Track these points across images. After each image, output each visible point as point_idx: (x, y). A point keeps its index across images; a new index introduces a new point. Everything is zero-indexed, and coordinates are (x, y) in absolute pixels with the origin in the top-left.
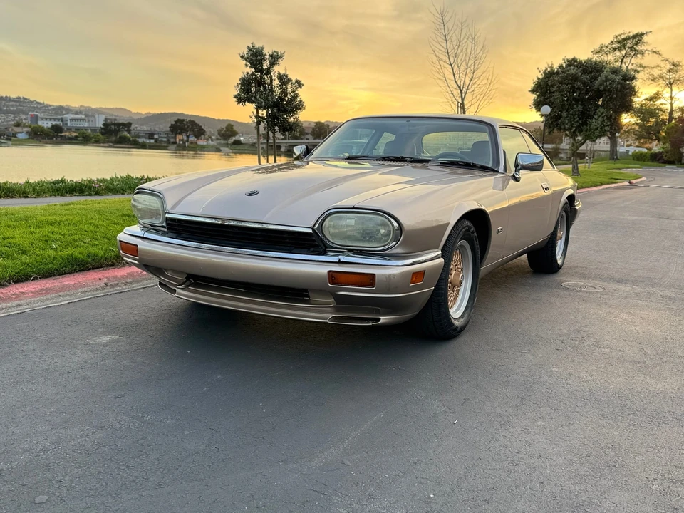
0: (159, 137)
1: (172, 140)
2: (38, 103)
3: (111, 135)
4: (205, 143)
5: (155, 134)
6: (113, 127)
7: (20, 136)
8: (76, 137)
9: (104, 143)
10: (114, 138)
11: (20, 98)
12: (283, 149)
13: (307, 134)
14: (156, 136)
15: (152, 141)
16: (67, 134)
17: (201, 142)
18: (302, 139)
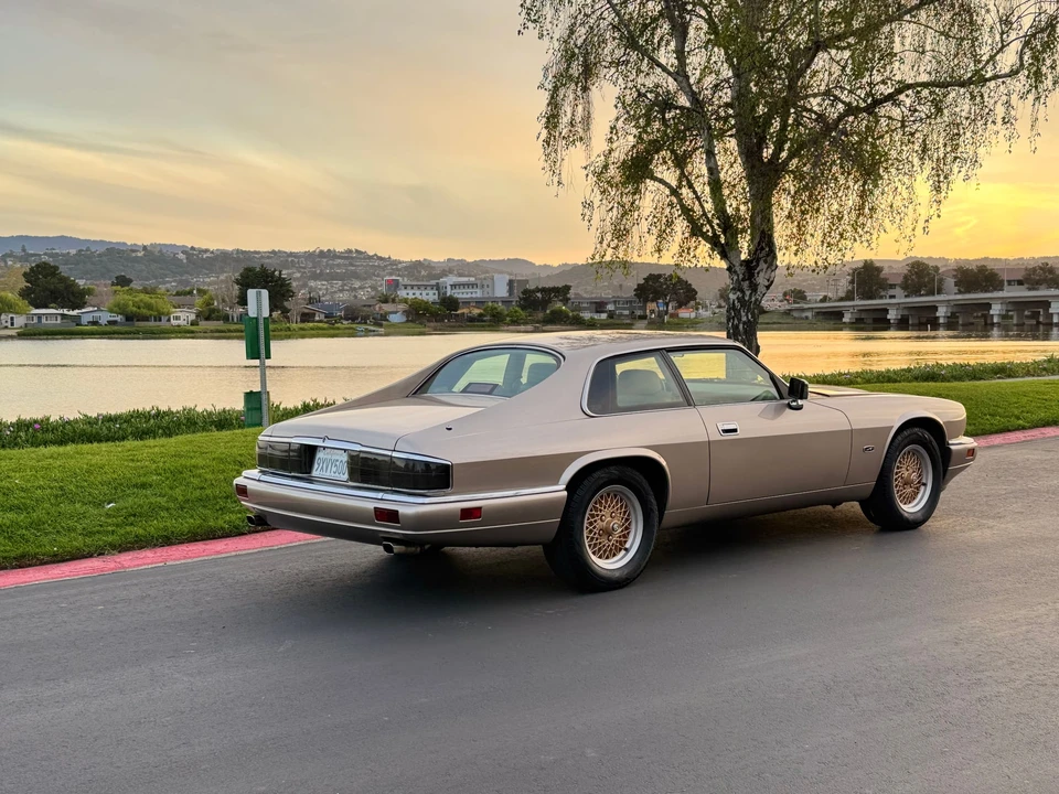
0: (617, 309)
1: (638, 313)
2: (381, 258)
3: (535, 309)
4: (693, 315)
5: (606, 304)
6: (539, 295)
7: (395, 319)
8: (480, 315)
9: (526, 323)
10: (540, 315)
11: (350, 251)
12: (846, 319)
13: (892, 286)
14: (610, 307)
15: (604, 316)
16: (465, 311)
17: (684, 313)
18: (881, 297)
